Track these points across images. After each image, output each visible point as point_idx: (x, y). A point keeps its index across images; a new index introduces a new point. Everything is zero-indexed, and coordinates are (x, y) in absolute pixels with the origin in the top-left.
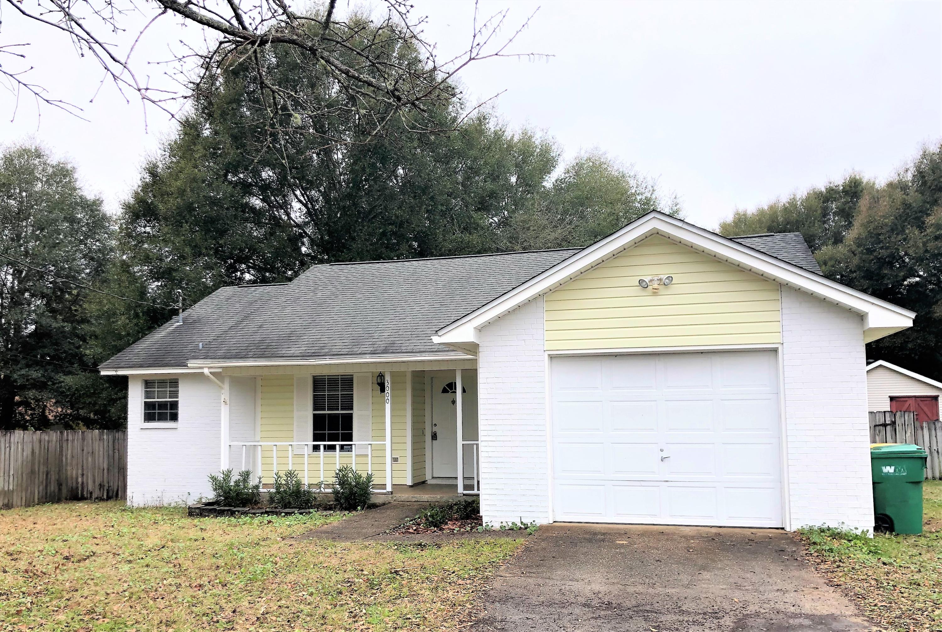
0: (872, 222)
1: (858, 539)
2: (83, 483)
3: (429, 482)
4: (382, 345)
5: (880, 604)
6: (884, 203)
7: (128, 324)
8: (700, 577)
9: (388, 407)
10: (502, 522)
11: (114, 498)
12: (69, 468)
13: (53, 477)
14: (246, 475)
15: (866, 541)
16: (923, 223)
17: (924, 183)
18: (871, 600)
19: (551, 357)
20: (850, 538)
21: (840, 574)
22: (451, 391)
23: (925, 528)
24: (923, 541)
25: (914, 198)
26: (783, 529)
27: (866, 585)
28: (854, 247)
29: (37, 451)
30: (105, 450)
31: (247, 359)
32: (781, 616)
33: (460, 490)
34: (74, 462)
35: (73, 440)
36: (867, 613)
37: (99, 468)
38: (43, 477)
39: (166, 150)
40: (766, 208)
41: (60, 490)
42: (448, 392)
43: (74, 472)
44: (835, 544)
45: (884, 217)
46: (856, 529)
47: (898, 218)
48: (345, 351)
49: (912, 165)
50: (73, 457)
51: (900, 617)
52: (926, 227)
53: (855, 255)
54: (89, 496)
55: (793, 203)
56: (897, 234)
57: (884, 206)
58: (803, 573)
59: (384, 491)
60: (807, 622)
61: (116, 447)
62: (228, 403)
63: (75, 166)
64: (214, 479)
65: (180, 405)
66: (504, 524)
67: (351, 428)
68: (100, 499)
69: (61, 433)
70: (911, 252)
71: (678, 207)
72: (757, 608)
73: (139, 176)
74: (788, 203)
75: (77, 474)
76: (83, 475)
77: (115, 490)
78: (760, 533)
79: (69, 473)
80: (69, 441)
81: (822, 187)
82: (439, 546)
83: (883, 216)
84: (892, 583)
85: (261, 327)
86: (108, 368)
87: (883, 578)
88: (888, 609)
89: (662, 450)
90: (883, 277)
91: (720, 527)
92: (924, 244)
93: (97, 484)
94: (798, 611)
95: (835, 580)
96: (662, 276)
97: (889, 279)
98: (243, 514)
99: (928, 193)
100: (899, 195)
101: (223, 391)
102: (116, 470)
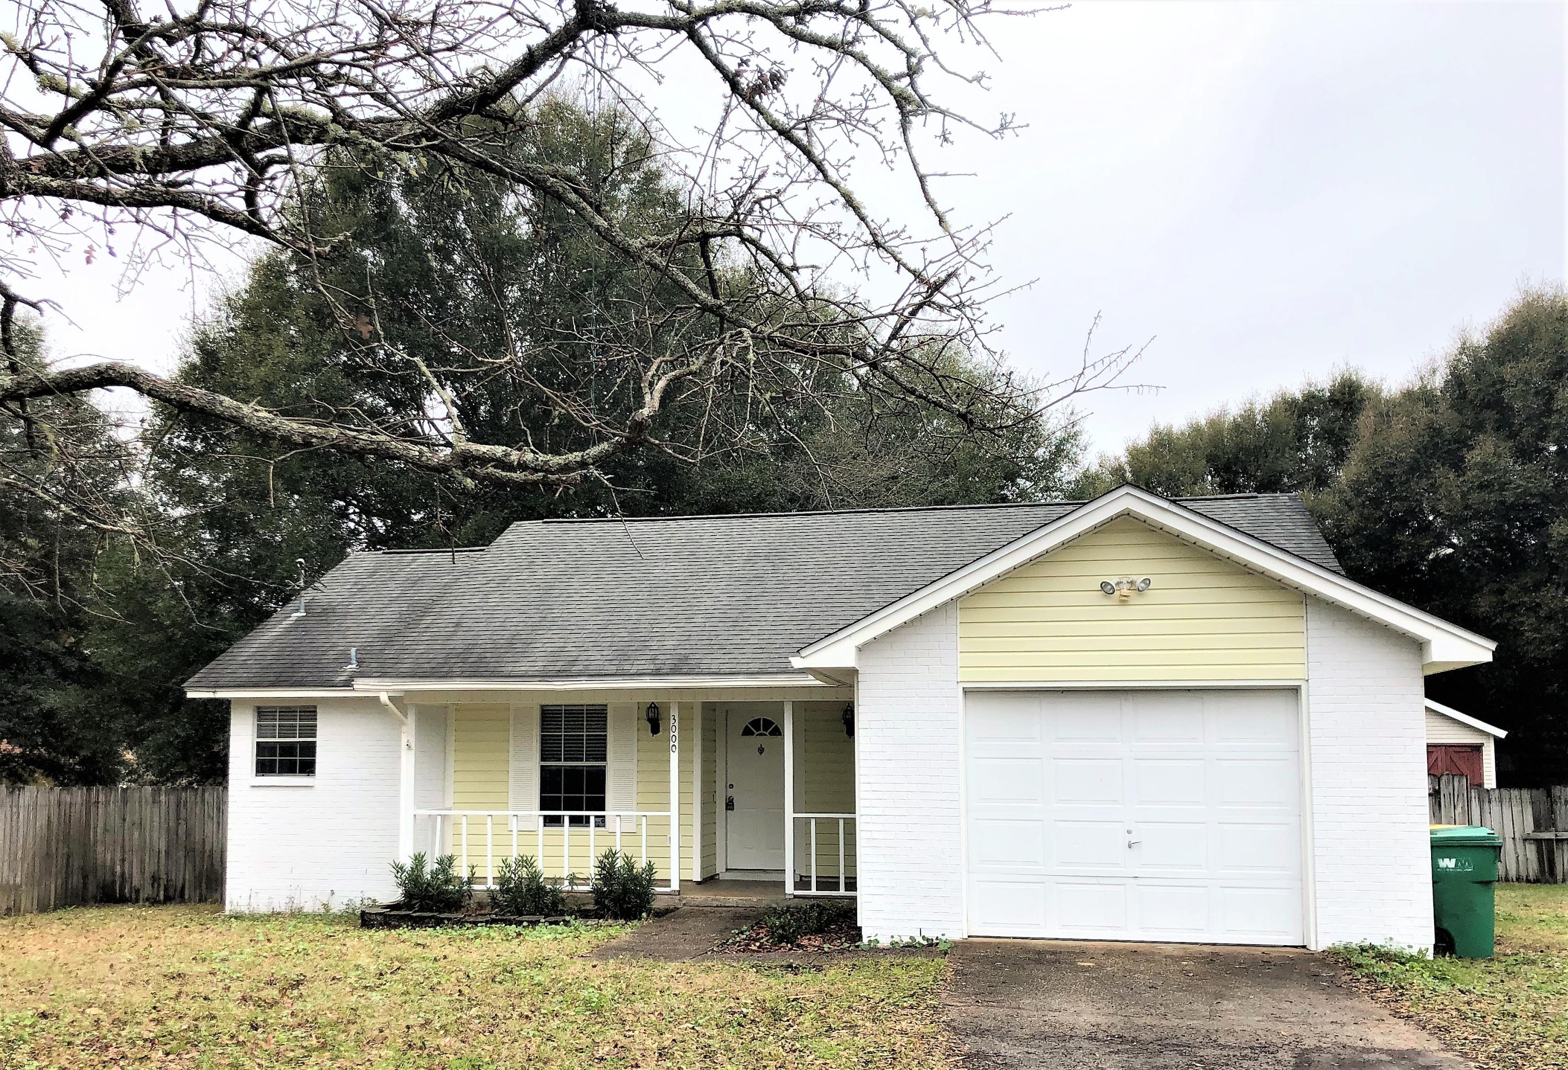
0: (1379, 456)
1: (1415, 961)
2: (123, 874)
3: (721, 877)
4: (666, 660)
5: (1471, 1037)
6: (1399, 425)
7: (174, 606)
8: (1219, 1007)
9: (674, 757)
10: (892, 937)
11: (178, 899)
12: (100, 849)
13: (76, 863)
14: (446, 863)
15: (1426, 965)
16: (1462, 460)
17: (1463, 396)
18: (1457, 1033)
19: (966, 691)
20: (1403, 960)
21: (1408, 1004)
22: (756, 733)
23: (1496, 949)
24: (1496, 966)
25: (1446, 418)
26: (1304, 947)
27: (1446, 1016)
28: (1349, 495)
29: (54, 819)
30: (163, 820)
31: (454, 679)
32: (1349, 1051)
33: (790, 889)
34: (109, 838)
35: (107, 803)
36: (1458, 1048)
37: (152, 850)
38: (61, 861)
39: (222, 308)
40: (1203, 422)
41: (85, 884)
42: (752, 734)
43: (109, 857)
44: (1384, 967)
45: (1400, 448)
46: (1410, 947)
47: (1422, 451)
48: (612, 669)
49: (1444, 364)
50: (106, 830)
51: (1501, 1051)
52: (1466, 467)
53: (1351, 508)
54: (134, 896)
55: (1249, 416)
56: (1420, 477)
57: (1399, 432)
58: (1355, 1002)
59: (668, 890)
60: (1384, 1057)
61: (182, 815)
62: (413, 747)
63: (43, 325)
64: (399, 869)
65: (318, 749)
66: (896, 939)
67: (602, 790)
68: (153, 902)
69: (89, 790)
70: (1442, 508)
71: (1075, 429)
72: (1315, 1042)
73: (179, 353)
74: (1241, 416)
75: (113, 860)
76: (123, 860)
77: (180, 885)
78: (1274, 953)
79: (100, 857)
80: (100, 805)
81: (1296, 391)
82: (819, 969)
83: (1398, 447)
84: (1479, 1014)
85: (458, 625)
86: (198, 687)
87: (1464, 1008)
88: (1484, 1042)
89: (1129, 832)
90: (1398, 547)
91: (1214, 944)
92: (1464, 496)
93: (148, 875)
94: (1369, 1046)
95: (1402, 1010)
96: (1134, 578)
97: (1405, 550)
98: (457, 924)
99: (1469, 413)
100: (1422, 414)
101: (404, 729)
102: (181, 854)
